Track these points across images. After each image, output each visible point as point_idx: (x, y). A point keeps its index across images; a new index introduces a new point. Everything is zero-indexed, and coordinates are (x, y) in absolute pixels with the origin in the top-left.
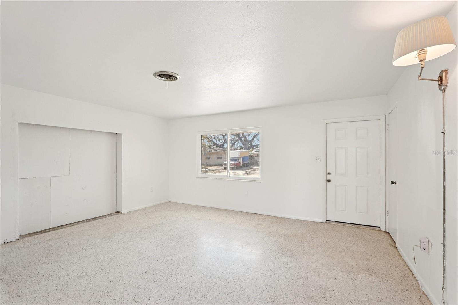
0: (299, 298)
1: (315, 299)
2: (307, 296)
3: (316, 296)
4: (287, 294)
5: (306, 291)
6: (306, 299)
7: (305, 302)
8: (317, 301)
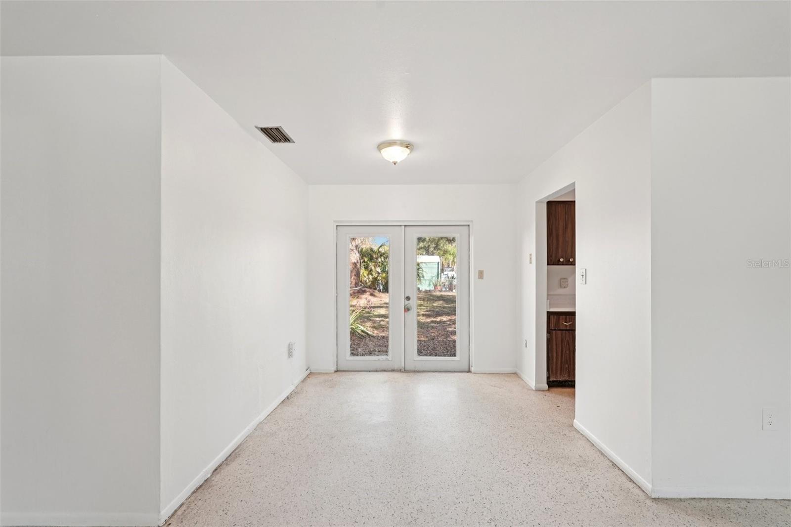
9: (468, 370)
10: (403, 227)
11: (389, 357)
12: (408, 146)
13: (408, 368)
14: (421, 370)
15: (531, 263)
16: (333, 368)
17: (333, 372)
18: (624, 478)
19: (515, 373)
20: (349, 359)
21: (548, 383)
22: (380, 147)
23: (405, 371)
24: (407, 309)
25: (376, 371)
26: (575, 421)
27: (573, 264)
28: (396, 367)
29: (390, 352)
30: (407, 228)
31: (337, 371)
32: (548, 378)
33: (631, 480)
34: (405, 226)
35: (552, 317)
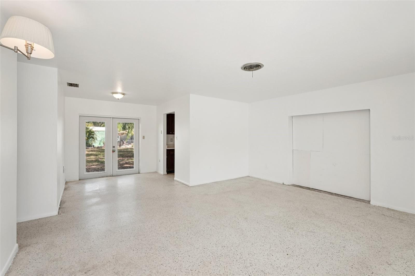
0: (136, 258)
1: (124, 266)
2: (132, 264)
3: (125, 268)
4: (147, 254)
5: (136, 267)
6: (130, 261)
7: (130, 259)
8: (122, 266)
9: (138, 173)
10: (112, 118)
11: (106, 171)
12: (123, 94)
13: (114, 175)
14: (119, 175)
15: (161, 133)
16: (78, 179)
17: (78, 180)
18: (185, 185)
19: (156, 172)
20: (86, 174)
21: (167, 172)
22: (113, 93)
23: (112, 176)
24: (113, 151)
25: (99, 177)
26: (175, 178)
27: (174, 134)
28: (108, 175)
29: (106, 170)
30: (113, 119)
31: (79, 180)
32: (167, 170)
33: (186, 185)
34: (113, 118)
35: (168, 151)
